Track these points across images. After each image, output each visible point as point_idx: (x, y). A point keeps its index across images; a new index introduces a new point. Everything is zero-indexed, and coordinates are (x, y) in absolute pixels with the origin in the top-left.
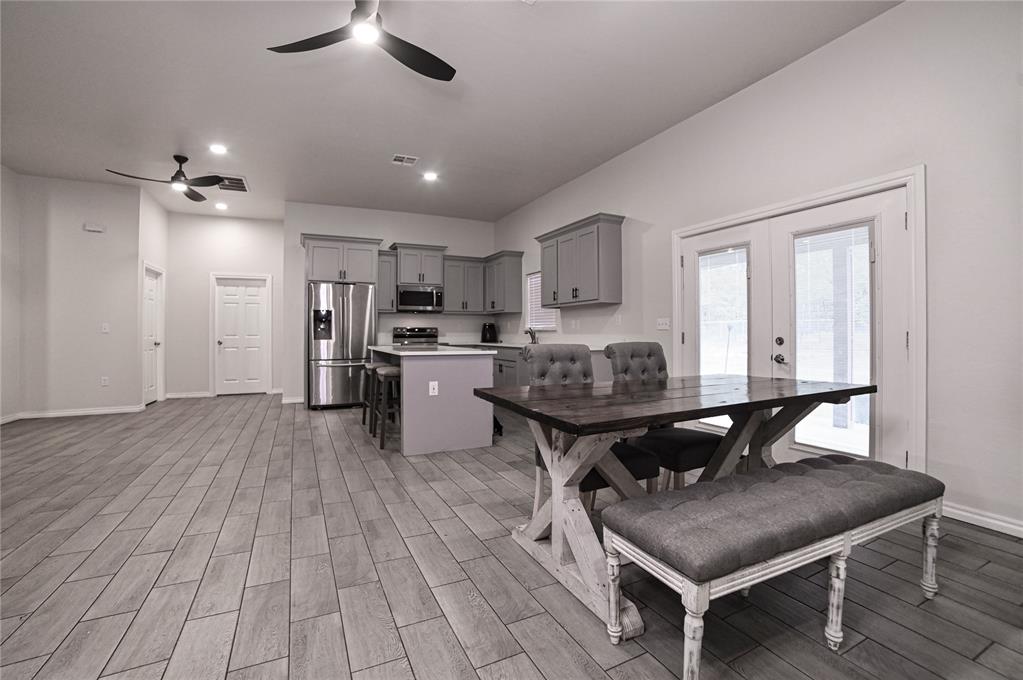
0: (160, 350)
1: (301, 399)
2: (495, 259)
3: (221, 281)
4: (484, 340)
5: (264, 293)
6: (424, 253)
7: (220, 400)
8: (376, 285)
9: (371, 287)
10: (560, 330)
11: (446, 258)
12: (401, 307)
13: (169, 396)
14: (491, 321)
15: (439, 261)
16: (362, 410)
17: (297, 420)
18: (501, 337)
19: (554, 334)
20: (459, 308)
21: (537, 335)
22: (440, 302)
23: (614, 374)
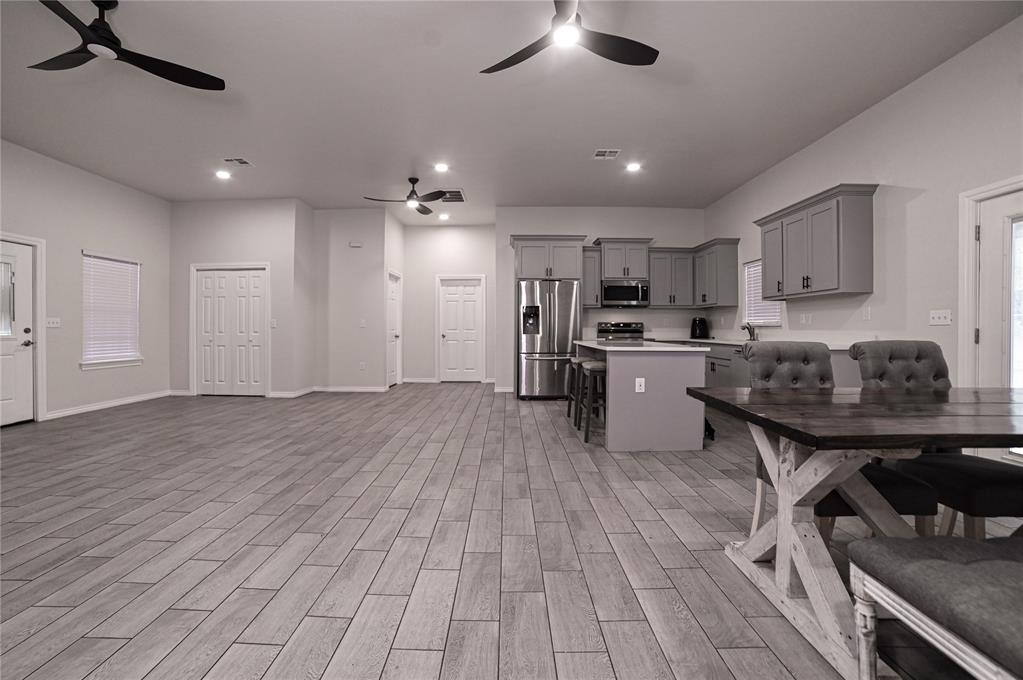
0: (399, 341)
1: (511, 389)
2: (708, 247)
3: (444, 282)
4: (693, 336)
5: (480, 290)
6: (629, 246)
7: (444, 386)
8: (581, 281)
9: (576, 282)
10: (785, 324)
11: (651, 250)
12: (606, 303)
13: (405, 380)
14: (702, 315)
15: (644, 253)
16: (567, 402)
17: (508, 408)
18: (713, 333)
19: (778, 330)
20: (666, 302)
21: (757, 331)
22: (646, 295)
23: (863, 379)
